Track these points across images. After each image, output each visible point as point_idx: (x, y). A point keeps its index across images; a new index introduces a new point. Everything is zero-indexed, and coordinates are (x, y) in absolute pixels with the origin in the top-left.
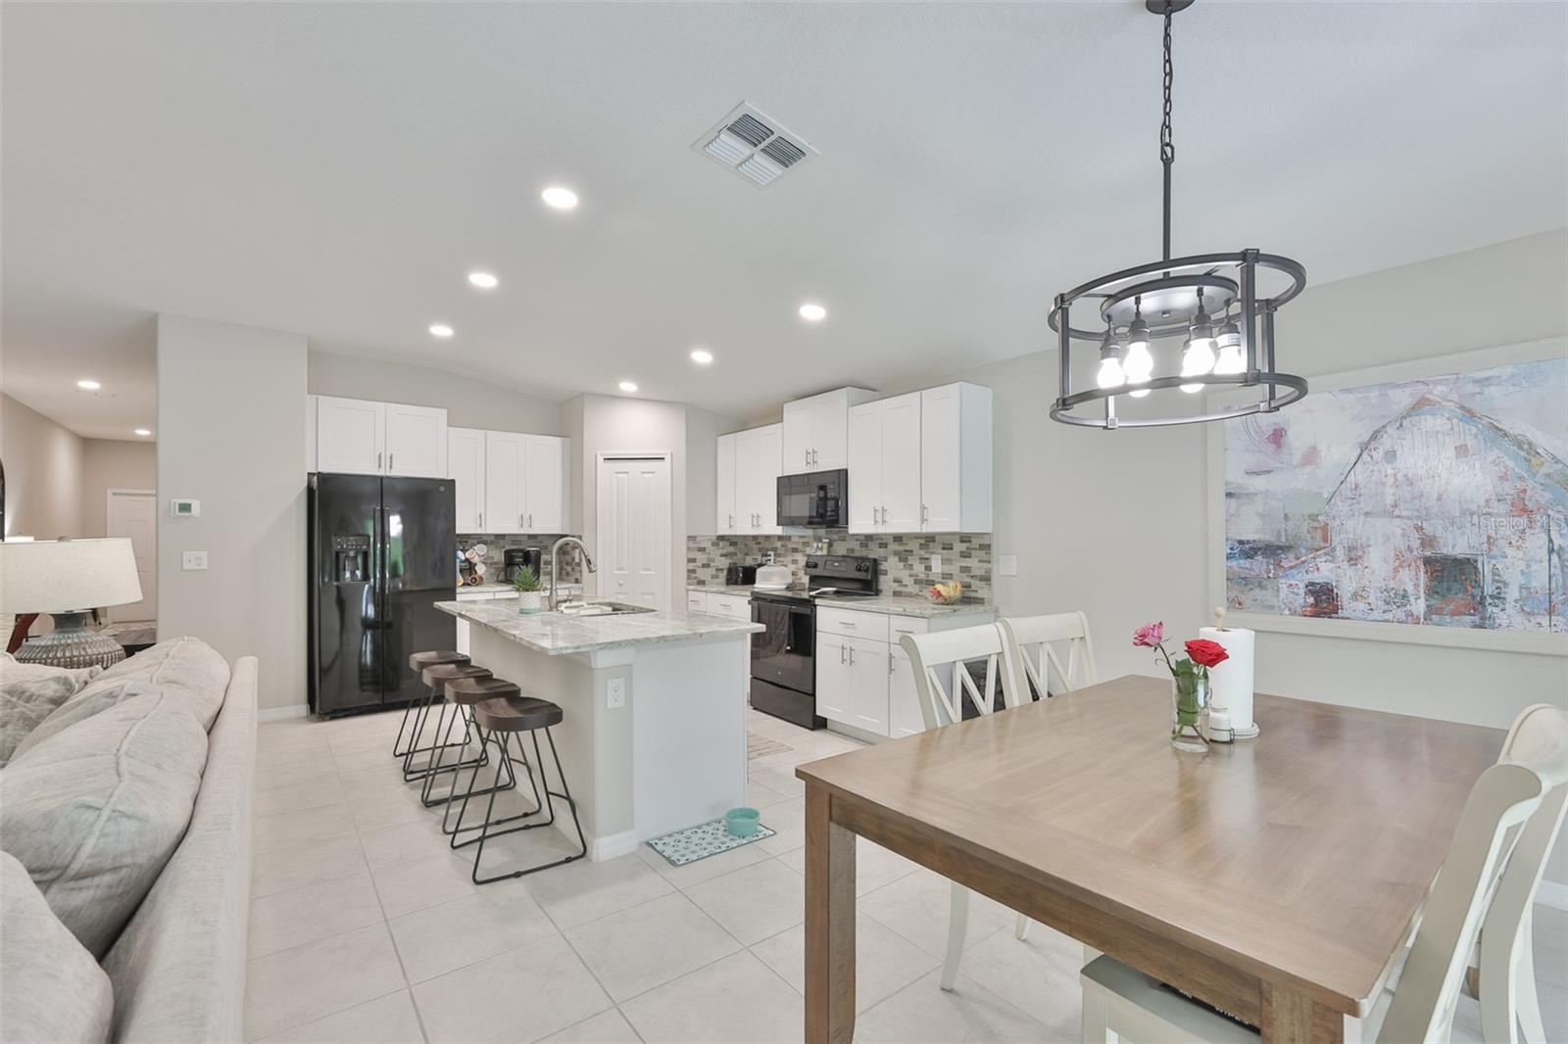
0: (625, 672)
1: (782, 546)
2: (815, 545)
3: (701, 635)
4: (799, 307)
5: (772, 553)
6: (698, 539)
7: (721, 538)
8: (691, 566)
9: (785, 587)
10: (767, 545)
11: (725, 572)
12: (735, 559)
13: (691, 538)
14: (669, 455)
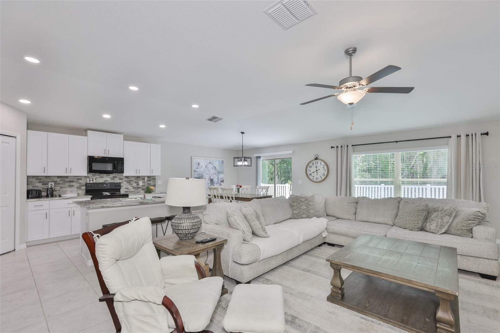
14: (19, 136)
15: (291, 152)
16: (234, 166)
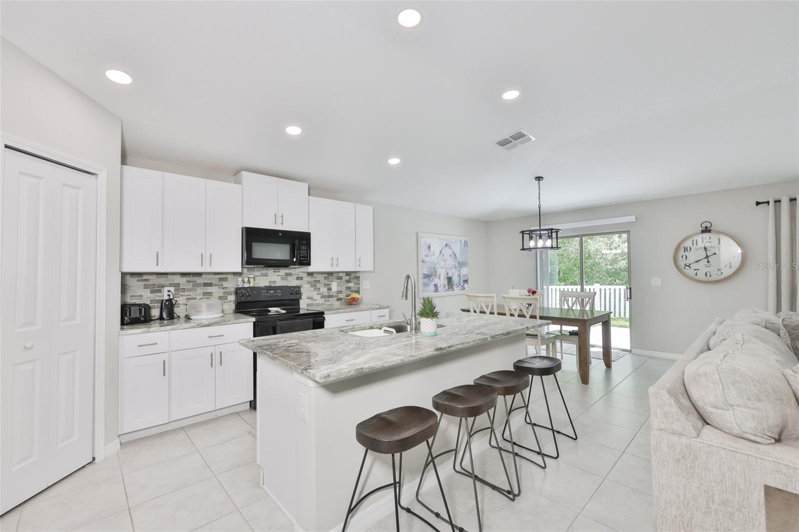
14: (104, 173)
15: (632, 218)
16: (523, 249)
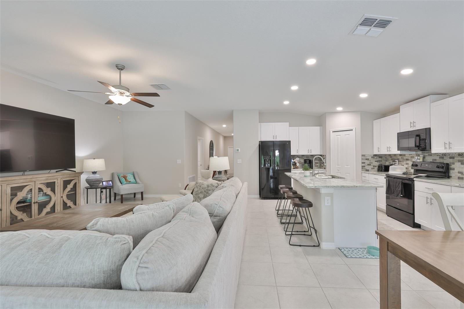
0: (331, 195)
1: (401, 158)
2: (416, 158)
3: (357, 187)
4: (400, 71)
5: (397, 161)
6: (366, 156)
7: (375, 155)
8: (363, 165)
9: (402, 173)
10: (395, 158)
11: (377, 167)
12: (381, 163)
13: (363, 155)
14: (355, 128)
